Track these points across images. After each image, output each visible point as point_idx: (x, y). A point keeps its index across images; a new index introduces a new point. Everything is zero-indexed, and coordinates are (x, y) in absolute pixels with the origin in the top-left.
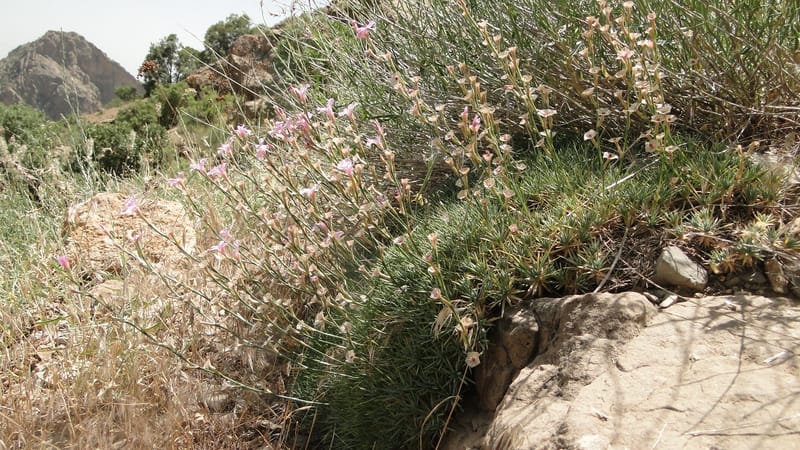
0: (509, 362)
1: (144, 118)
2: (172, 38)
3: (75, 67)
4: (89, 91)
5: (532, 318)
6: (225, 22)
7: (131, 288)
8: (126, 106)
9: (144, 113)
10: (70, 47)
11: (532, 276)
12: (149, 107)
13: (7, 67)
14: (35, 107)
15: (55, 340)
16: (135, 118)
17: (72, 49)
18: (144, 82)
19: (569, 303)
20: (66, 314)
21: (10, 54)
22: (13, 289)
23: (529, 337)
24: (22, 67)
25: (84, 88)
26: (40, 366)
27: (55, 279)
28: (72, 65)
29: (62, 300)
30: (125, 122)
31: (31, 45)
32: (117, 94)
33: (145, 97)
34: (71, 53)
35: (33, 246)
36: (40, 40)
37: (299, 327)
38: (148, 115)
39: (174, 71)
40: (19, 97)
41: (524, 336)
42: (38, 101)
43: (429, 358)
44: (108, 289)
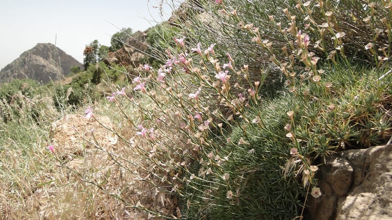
0: (333, 193)
1: (85, 80)
2: (96, 42)
3: (51, 59)
4: (58, 70)
5: (347, 163)
6: (120, 32)
7: (89, 162)
8: (76, 76)
9: (84, 78)
10: (48, 50)
11: (340, 136)
12: (87, 75)
13: (20, 62)
14: (33, 79)
15: (49, 193)
16: (81, 81)
17: (49, 51)
18: (83, 64)
19: (375, 152)
20: (54, 179)
21: (21, 56)
22: (26, 167)
23: (348, 176)
24: (26, 61)
25: (56, 69)
26: (41, 208)
27: (47, 160)
28: (49, 59)
29: (51, 171)
30: (76, 83)
31: (30, 50)
32: (71, 70)
33: (85, 70)
34: (49, 53)
35: (35, 144)
36: (34, 48)
37: (191, 178)
38: (87, 79)
39: (97, 57)
40: (26, 75)
41: (344, 175)
42: (34, 76)
43: (276, 192)
44: (76, 163)
